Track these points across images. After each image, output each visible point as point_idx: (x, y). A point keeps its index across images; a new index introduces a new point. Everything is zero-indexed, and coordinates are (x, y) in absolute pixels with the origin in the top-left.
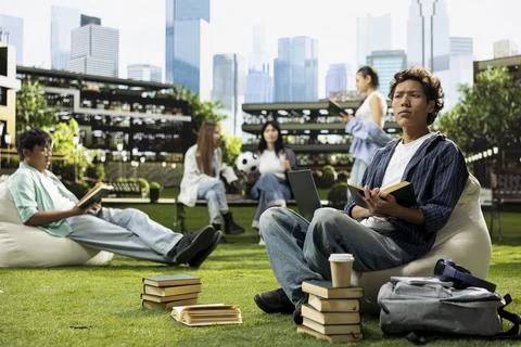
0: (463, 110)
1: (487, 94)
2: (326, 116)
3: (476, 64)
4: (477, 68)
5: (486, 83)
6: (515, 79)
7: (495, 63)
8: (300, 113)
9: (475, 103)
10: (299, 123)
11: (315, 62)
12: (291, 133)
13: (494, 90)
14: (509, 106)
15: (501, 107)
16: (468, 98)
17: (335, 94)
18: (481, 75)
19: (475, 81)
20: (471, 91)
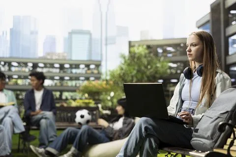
0: (122, 69)
1: (136, 60)
2: (42, 68)
3: (130, 42)
4: (131, 45)
5: (135, 54)
6: (150, 53)
7: (140, 43)
8: (26, 64)
9: (129, 65)
10: (25, 72)
11: (37, 33)
12: (20, 77)
13: (139, 58)
14: (146, 67)
15: (143, 68)
16: (125, 62)
17: (48, 54)
18: (132, 49)
19: (130, 52)
20: (127, 58)
